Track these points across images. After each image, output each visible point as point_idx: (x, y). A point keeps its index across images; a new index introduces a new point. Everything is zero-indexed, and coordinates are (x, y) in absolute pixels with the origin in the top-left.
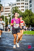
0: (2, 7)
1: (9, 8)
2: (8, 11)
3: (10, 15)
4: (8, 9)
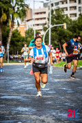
0: (29, 11)
1: (45, 13)
2: (41, 19)
3: (46, 26)
4: (41, 13)
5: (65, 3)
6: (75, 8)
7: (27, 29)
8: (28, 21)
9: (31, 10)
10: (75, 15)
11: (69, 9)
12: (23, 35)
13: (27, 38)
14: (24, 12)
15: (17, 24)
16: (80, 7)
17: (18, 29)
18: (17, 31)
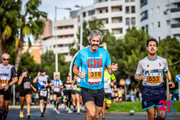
0: (47, 24)
1: (72, 27)
2: (66, 36)
3: (75, 47)
4: (66, 27)
5: (104, 11)
6: (120, 19)
7: (45, 51)
8: (45, 39)
9: (50, 22)
10: (120, 30)
11: (110, 20)
12: (38, 61)
13: (43, 66)
14: (40, 24)
15: (27, 44)
16: (127, 19)
17: (30, 51)
18: (29, 55)
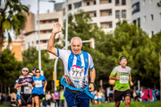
5: (92, 3)
6: (109, 11)
7: (27, 48)
8: (27, 34)
9: (33, 15)
10: (110, 24)
11: (98, 13)
12: (19, 58)
14: (21, 19)
15: (7, 39)
16: (117, 11)
17: (11, 48)
18: (8, 51)
